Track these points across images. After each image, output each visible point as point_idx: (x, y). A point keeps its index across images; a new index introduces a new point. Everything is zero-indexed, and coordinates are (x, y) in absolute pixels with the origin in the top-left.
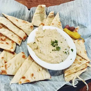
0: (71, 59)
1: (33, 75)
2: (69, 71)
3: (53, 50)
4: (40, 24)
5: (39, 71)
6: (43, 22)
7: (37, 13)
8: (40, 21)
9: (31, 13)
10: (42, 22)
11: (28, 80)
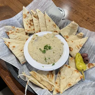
0: (43, 67)
1: (14, 47)
2: (36, 74)
3: (40, 49)
4: (66, 35)
5: (20, 50)
6: (70, 36)
7: (69, 26)
8: (68, 34)
9: (66, 24)
10: (68, 36)
11: (9, 46)
